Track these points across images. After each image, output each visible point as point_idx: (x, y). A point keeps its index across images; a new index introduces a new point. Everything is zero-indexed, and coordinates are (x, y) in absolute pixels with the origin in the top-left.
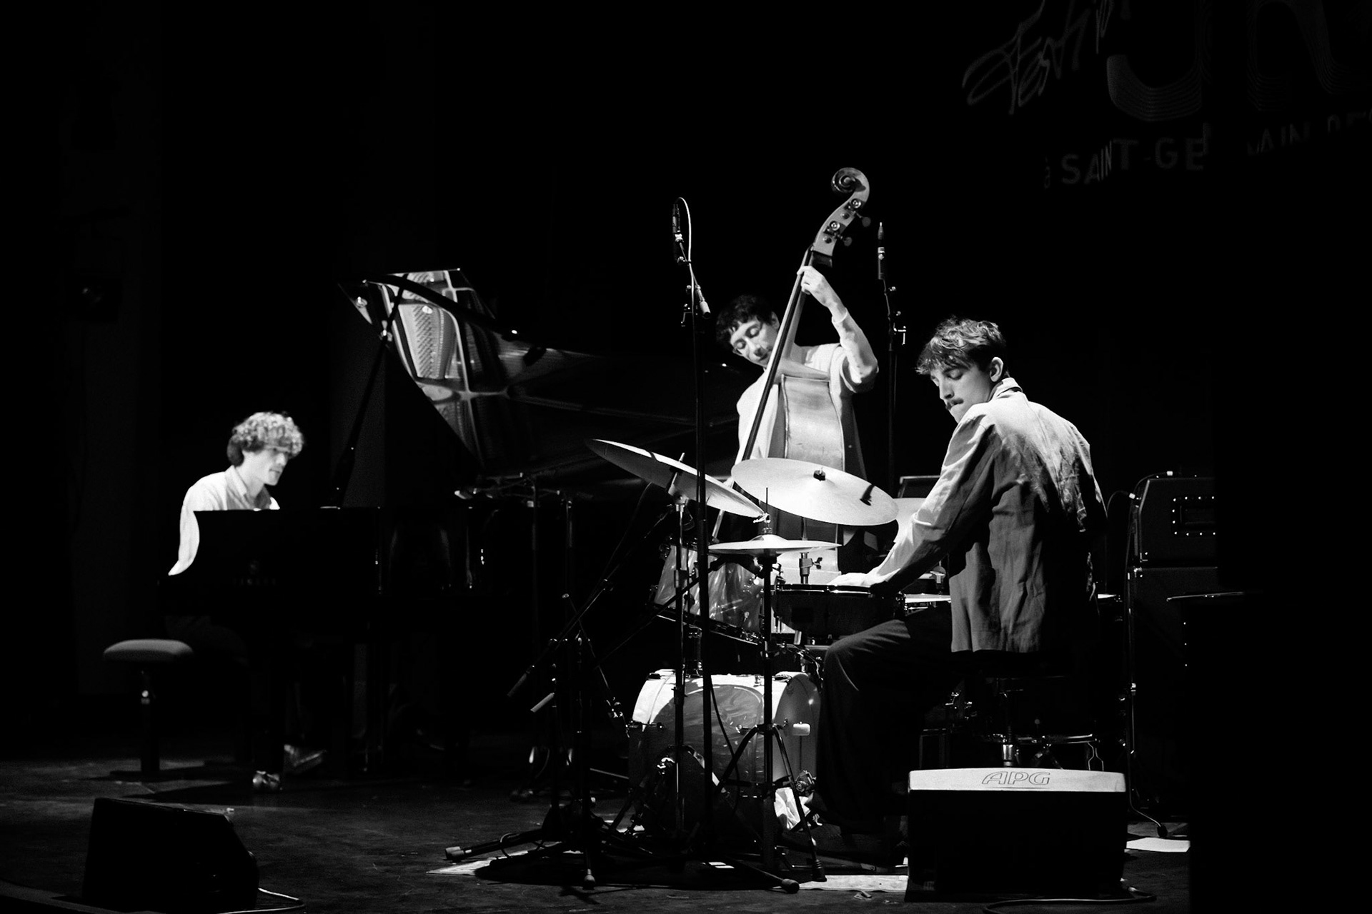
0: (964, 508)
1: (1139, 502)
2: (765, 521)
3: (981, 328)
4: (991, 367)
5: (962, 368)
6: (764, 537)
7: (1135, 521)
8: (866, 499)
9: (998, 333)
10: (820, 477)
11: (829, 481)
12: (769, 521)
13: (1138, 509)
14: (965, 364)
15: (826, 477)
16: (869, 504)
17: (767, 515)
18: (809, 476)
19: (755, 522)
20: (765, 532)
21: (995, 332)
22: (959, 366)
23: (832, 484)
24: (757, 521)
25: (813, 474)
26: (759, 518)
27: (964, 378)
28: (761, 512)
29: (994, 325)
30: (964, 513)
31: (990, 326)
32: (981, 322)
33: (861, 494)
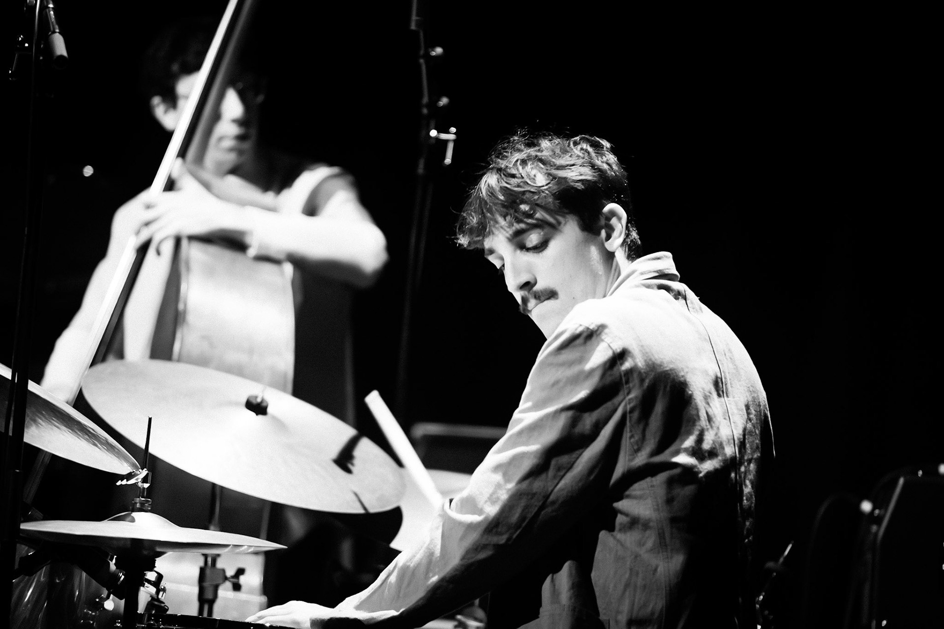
0: (552, 498)
1: (878, 520)
2: (140, 484)
3: (579, 147)
4: (603, 222)
5: (550, 229)
6: (134, 514)
7: (869, 556)
8: (344, 460)
9: (612, 158)
10: (258, 408)
11: (274, 418)
12: (146, 485)
13: (876, 534)
14: (550, 219)
15: (269, 410)
16: (349, 471)
17: (144, 472)
18: (237, 404)
19: (119, 483)
20: (138, 505)
21: (609, 161)
22: (541, 225)
23: (280, 425)
24: (124, 482)
25: (244, 401)
26: (129, 476)
27: (555, 246)
28: (134, 465)
29: (606, 144)
30: (549, 510)
31: (597, 146)
32: (578, 138)
33: (335, 450)
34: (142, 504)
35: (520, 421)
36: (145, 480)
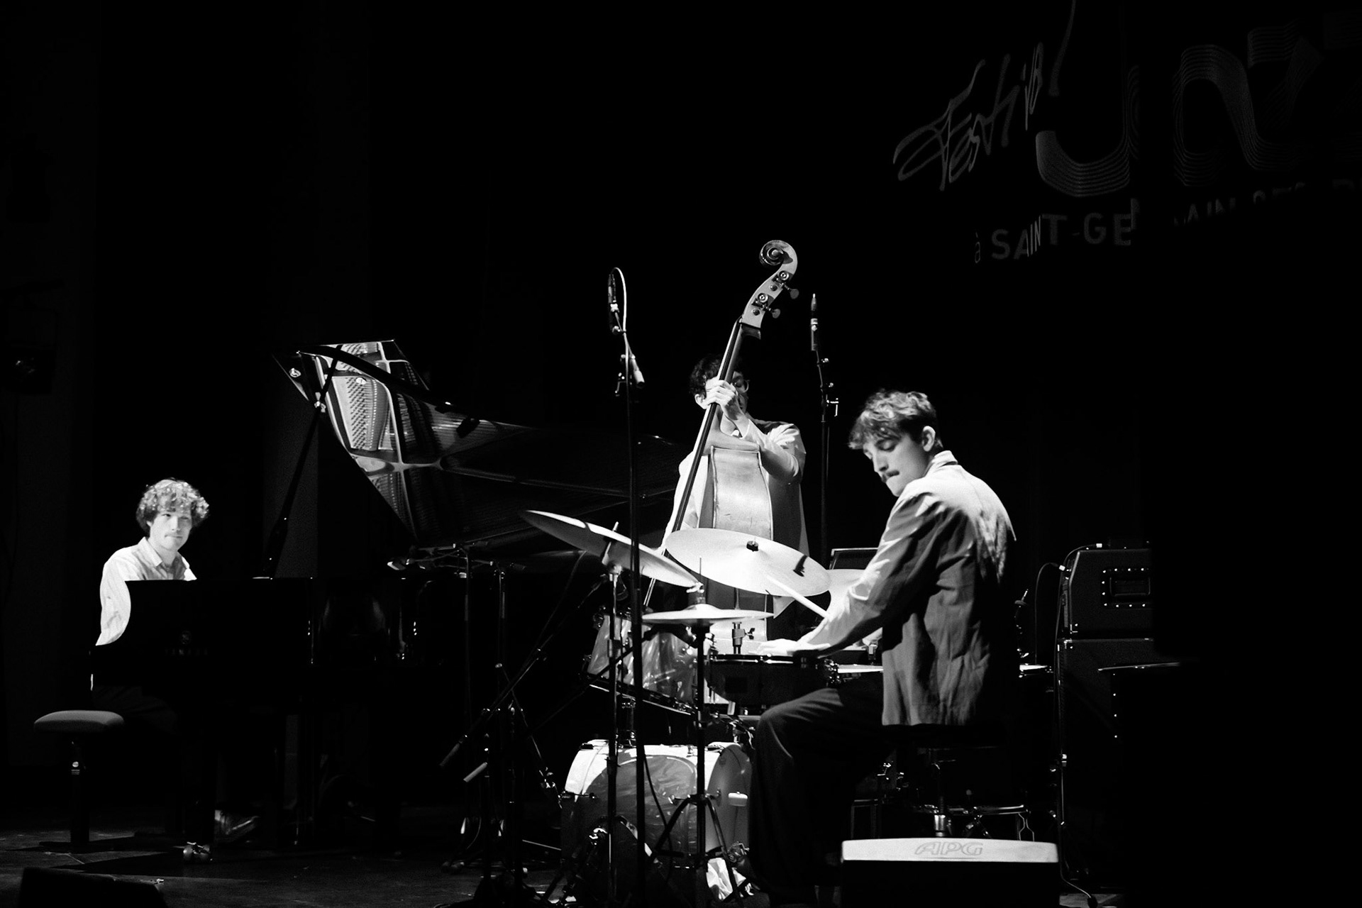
1: (1069, 574)
2: (698, 591)
3: (911, 398)
4: (923, 436)
5: (895, 440)
6: (697, 606)
7: (1065, 593)
8: (799, 570)
9: (927, 403)
10: (753, 548)
11: (762, 552)
13: (1069, 581)
14: (896, 435)
15: (759, 548)
16: (802, 575)
18: (742, 546)
19: (688, 591)
20: (699, 602)
21: (925, 403)
22: (891, 438)
23: (764, 554)
24: (690, 590)
25: (746, 545)
26: (692, 587)
27: (898, 449)
28: (695, 582)
29: (924, 396)
31: (919, 397)
32: (910, 393)
33: (794, 565)
34: (701, 600)
35: (884, 546)
36: (701, 588)
